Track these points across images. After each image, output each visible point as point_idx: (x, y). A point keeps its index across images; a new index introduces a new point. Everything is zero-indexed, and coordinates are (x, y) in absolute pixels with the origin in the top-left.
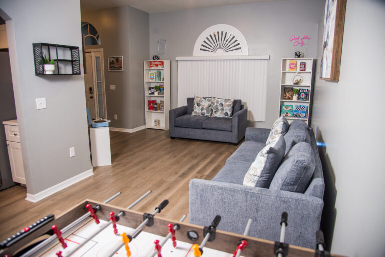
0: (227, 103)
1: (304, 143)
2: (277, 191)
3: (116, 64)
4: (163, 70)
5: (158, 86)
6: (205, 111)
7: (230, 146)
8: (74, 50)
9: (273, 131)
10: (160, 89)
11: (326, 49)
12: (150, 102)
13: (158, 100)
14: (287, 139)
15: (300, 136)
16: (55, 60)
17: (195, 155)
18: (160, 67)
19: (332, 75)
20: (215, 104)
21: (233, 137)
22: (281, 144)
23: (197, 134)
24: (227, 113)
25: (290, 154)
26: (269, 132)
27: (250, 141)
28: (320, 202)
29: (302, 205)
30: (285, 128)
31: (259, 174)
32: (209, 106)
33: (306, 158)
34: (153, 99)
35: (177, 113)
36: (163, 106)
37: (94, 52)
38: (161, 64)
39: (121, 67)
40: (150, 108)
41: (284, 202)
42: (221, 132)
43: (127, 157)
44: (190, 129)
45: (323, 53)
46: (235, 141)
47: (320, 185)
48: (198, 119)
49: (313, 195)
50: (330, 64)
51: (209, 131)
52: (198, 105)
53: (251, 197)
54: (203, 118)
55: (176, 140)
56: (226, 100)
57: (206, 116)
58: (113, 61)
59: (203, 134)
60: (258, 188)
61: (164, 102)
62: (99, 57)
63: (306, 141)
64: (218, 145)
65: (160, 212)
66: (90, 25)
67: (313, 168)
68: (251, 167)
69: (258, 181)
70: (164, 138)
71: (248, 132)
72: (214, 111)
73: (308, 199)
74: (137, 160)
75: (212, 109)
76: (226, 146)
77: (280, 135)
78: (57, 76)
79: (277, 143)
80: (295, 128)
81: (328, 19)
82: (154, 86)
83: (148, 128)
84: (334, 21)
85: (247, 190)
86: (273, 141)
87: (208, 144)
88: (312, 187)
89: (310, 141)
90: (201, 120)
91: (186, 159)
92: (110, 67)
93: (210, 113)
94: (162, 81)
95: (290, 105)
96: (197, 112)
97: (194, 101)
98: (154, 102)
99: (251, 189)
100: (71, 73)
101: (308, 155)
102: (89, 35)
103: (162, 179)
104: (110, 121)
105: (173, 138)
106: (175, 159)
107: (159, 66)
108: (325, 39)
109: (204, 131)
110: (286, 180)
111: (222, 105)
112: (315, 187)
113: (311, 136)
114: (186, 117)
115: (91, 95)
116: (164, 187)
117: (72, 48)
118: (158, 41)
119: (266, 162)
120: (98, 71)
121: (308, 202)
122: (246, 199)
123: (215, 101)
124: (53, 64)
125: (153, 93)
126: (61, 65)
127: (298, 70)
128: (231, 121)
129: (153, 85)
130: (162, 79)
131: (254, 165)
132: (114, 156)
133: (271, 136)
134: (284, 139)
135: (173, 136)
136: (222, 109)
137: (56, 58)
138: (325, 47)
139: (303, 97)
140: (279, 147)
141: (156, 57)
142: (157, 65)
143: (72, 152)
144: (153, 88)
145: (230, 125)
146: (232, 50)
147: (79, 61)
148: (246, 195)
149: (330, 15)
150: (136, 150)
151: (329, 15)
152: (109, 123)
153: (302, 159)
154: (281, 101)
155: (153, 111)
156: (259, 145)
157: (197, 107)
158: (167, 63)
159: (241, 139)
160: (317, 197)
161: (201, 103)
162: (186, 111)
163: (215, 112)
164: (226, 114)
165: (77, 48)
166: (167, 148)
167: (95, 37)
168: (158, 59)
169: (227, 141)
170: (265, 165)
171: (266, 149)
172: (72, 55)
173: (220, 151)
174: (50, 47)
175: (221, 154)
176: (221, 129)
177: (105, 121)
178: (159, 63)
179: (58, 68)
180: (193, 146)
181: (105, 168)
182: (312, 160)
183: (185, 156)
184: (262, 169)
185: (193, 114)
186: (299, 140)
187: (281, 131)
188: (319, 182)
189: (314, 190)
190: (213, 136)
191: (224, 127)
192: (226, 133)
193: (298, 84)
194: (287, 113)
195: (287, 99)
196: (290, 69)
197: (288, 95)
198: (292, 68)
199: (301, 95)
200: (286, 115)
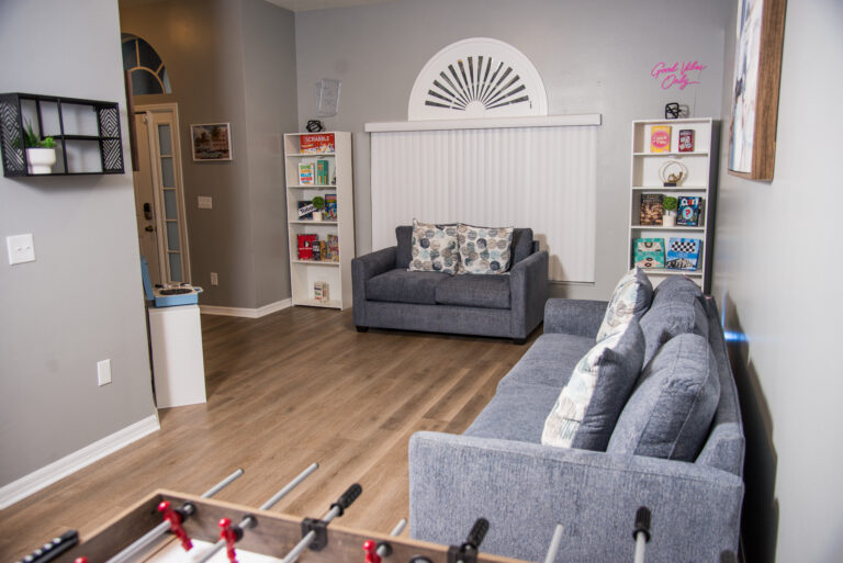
0: (497, 239)
1: (691, 336)
2: (626, 456)
3: (212, 143)
4: (334, 156)
5: (321, 198)
6: (441, 260)
7: (507, 346)
8: (104, 112)
9: (614, 306)
10: (327, 205)
11: (740, 98)
12: (302, 239)
13: (323, 234)
14: (649, 329)
15: (680, 319)
16: (55, 138)
17: (419, 371)
18: (325, 149)
19: (754, 166)
20: (467, 241)
21: (513, 325)
22: (633, 339)
23: (424, 317)
24: (498, 264)
25: (657, 363)
26: (605, 310)
27: (558, 332)
28: (736, 482)
29: (691, 491)
30: (643, 299)
31: (580, 416)
32: (453, 247)
33: (695, 373)
34: (308, 231)
35: (372, 265)
36: (336, 249)
37: (153, 112)
38: (327, 143)
39: (226, 151)
40: (302, 255)
41: (644, 482)
42: (484, 313)
43: (246, 380)
44: (406, 306)
45: (735, 107)
46: (518, 332)
47: (733, 441)
48: (424, 281)
49: (717, 466)
50: (750, 140)
51: (453, 310)
52: (424, 244)
53: (562, 473)
54: (437, 278)
55: (369, 335)
56: (494, 232)
57: (444, 272)
58: (203, 135)
59: (439, 317)
60: (579, 452)
61: (336, 238)
62: (168, 125)
63: (696, 330)
64: (475, 344)
65: (341, 513)
66: (142, 42)
67: (715, 398)
68: (561, 398)
69: (578, 433)
70: (339, 329)
71: (551, 310)
72: (463, 258)
73: (704, 476)
74: (273, 388)
75: (458, 255)
76: (496, 346)
77: (632, 316)
78: (62, 177)
79: (622, 338)
80: (668, 299)
81: (746, 24)
82: (311, 199)
83: (297, 306)
84: (758, 30)
85: (551, 457)
86: (614, 333)
87: (451, 342)
88: (714, 447)
89: (706, 331)
90: (432, 281)
91: (396, 382)
92: (198, 151)
93: (455, 263)
94: (331, 185)
95: (657, 240)
96: (423, 261)
97: (415, 235)
98: (312, 238)
99: (562, 454)
100: (99, 169)
101: (700, 367)
102: (139, 68)
103: (338, 435)
104: (201, 290)
105: (362, 329)
106: (371, 382)
107: (323, 148)
108: (738, 74)
109: (439, 309)
110: (648, 430)
111: (483, 242)
112: (720, 445)
113: (709, 317)
114: (393, 275)
115: (147, 224)
116: (344, 454)
117: (99, 106)
118: (319, 85)
119: (597, 387)
120: (166, 161)
121: (705, 483)
122: (551, 478)
123: (465, 234)
124: (51, 146)
125: (310, 216)
126: (71, 150)
127: (675, 150)
128: (509, 284)
129: (308, 196)
130: (331, 180)
131: (566, 392)
132: (214, 379)
133: (610, 319)
134: (640, 328)
135: (362, 323)
136: (485, 254)
137: (59, 133)
138: (738, 94)
139: (690, 216)
140: (629, 347)
141: (315, 125)
142: (317, 145)
143: (103, 371)
144: (309, 203)
145: (506, 293)
146: (507, 103)
147: (120, 139)
148: (550, 467)
149: (749, 14)
150: (269, 362)
151: (747, 13)
152: (200, 296)
153: (685, 375)
154: (633, 230)
155: (311, 261)
156: (580, 342)
157: (420, 248)
158: (342, 139)
159: (535, 330)
160: (726, 469)
161: (431, 240)
162: (395, 259)
163: (468, 261)
164: (495, 265)
165: (113, 106)
166: (347, 356)
167: (156, 74)
168: (321, 128)
169: (500, 334)
170: (595, 392)
171: (597, 352)
172: (100, 125)
173: (483, 358)
174: (41, 102)
175: (484, 367)
176: (483, 303)
177: (189, 291)
178: (323, 139)
179: (64, 157)
180: (415, 350)
181: (191, 411)
182: (711, 378)
183: (395, 374)
184: (587, 403)
185: (413, 268)
186: (678, 327)
187: (633, 306)
188: (729, 433)
189: (719, 454)
190: (463, 321)
191: (491, 299)
192: (495, 314)
193: (675, 184)
194: (650, 259)
195: (648, 224)
196: (653, 147)
197: (652, 214)
198: (659, 145)
199: (684, 214)
200: (648, 265)
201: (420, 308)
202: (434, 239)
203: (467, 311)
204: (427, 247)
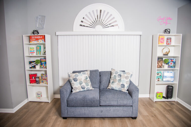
4: (44, 44)
5: (38, 60)
12: (31, 76)
23: (94, 112)
34: (33, 73)
36: (46, 79)
38: (41, 39)
40: (31, 82)
44: (86, 108)
46: (135, 115)
51: (108, 108)
59: (102, 111)
83: (30, 102)
94: (43, 55)
95: (160, 73)
98: (35, 75)
105: (65, 118)
107: (40, 41)
109: (102, 108)
125: (34, 67)
127: (165, 44)
129: (33, 59)
130: (42, 53)
139: (172, 65)
142: (37, 39)
144: (33, 62)
155: (35, 84)
158: (48, 37)
168: (38, 33)
178: (40, 37)
190: (112, 112)
191: (125, 103)
193: (167, 55)
194: (159, 79)
195: (159, 67)
196: (160, 43)
197: (160, 64)
198: (162, 42)
199: (170, 64)
200: (158, 80)
201: (93, 109)
203: (114, 108)
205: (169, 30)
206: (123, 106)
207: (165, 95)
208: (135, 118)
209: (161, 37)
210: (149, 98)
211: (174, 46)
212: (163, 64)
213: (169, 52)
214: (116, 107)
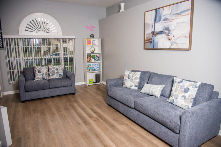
0: (61, 68)
6: (45, 76)
17: (64, 107)
20: (52, 69)
23: (46, 93)
24: (61, 75)
32: (47, 72)
42: (64, 88)
44: (40, 91)
46: (74, 91)
51: (56, 89)
52: (39, 72)
56: (60, 66)
57: (46, 79)
59: (51, 92)
64: (63, 97)
72: (51, 74)
75: (49, 74)
76: (69, 96)
87: (56, 98)
93: (48, 76)
95: (90, 65)
96: (40, 77)
97: (35, 69)
105: (24, 102)
109: (51, 90)
111: (57, 69)
123: (52, 68)
136: (58, 72)
139: (97, 59)
157: (38, 73)
161: (41, 70)
164: (60, 75)
169: (69, 93)
176: (64, 85)
184: (196, 94)
185: (36, 80)
190: (59, 92)
191: (67, 84)
192: (67, 88)
193: (93, 52)
194: (89, 69)
195: (89, 61)
196: (88, 44)
197: (89, 59)
198: (89, 44)
199: (96, 58)
200: (89, 71)
201: (45, 91)
202: (42, 70)
203: (59, 88)
204: (40, 73)
205: (93, 35)
206: (66, 87)
207: (95, 81)
208: (74, 94)
209: (88, 40)
210: (85, 85)
211: (97, 46)
212: (91, 59)
213: (94, 50)
214: (61, 88)
